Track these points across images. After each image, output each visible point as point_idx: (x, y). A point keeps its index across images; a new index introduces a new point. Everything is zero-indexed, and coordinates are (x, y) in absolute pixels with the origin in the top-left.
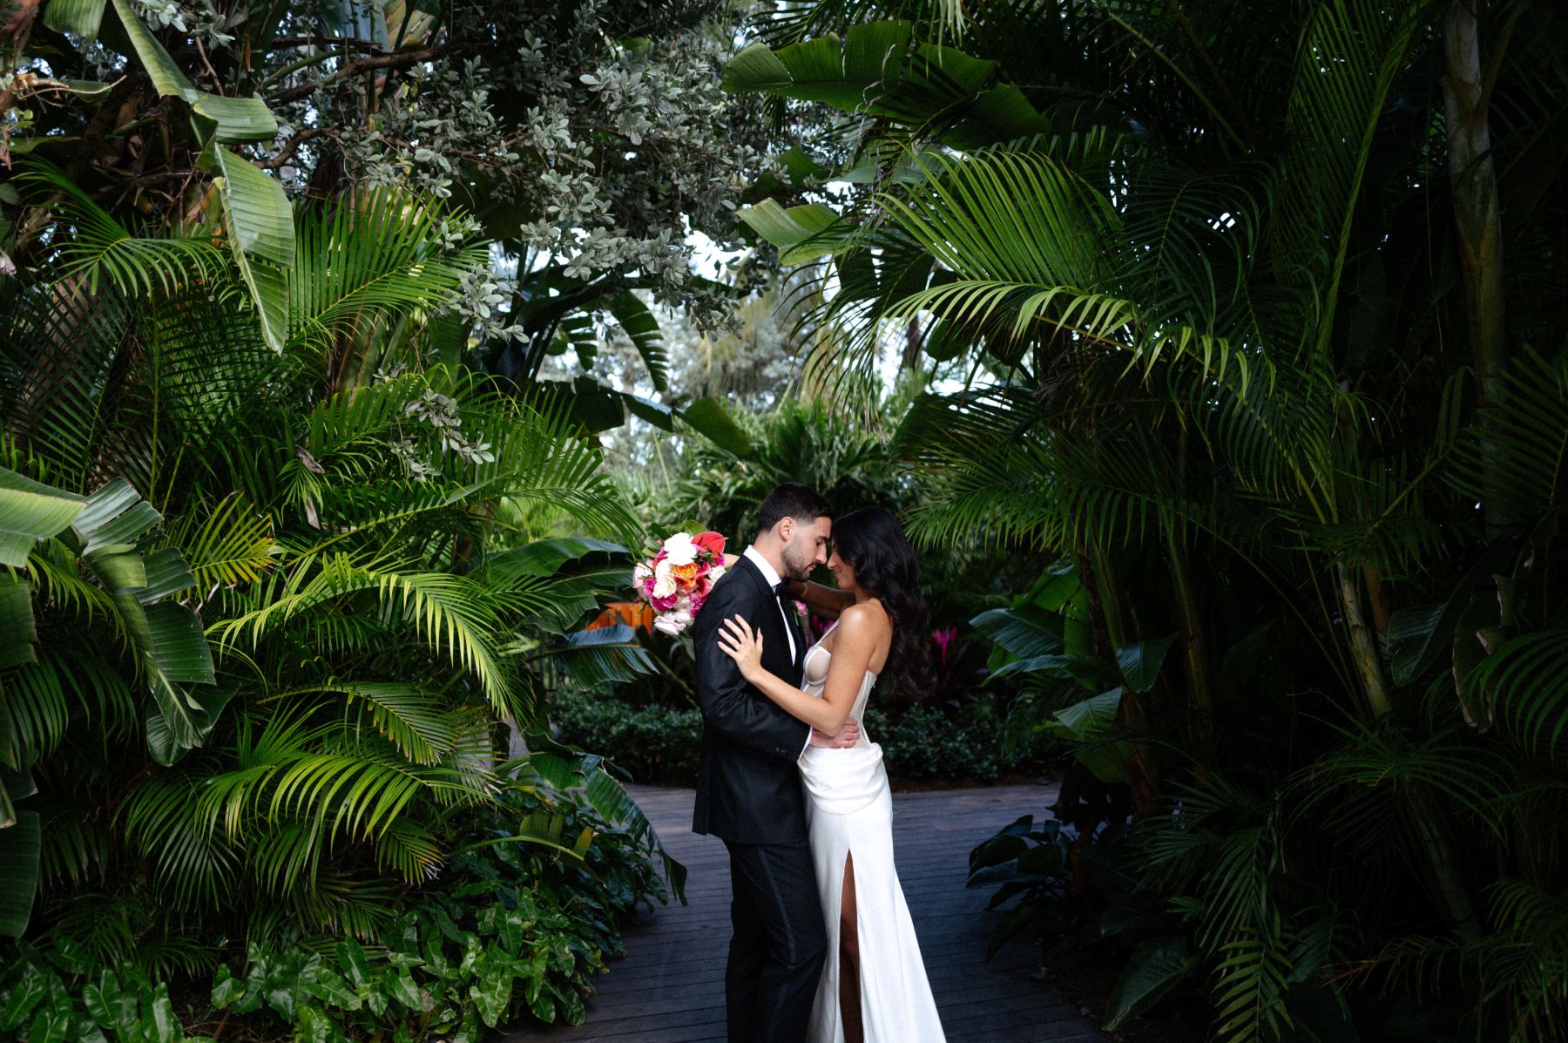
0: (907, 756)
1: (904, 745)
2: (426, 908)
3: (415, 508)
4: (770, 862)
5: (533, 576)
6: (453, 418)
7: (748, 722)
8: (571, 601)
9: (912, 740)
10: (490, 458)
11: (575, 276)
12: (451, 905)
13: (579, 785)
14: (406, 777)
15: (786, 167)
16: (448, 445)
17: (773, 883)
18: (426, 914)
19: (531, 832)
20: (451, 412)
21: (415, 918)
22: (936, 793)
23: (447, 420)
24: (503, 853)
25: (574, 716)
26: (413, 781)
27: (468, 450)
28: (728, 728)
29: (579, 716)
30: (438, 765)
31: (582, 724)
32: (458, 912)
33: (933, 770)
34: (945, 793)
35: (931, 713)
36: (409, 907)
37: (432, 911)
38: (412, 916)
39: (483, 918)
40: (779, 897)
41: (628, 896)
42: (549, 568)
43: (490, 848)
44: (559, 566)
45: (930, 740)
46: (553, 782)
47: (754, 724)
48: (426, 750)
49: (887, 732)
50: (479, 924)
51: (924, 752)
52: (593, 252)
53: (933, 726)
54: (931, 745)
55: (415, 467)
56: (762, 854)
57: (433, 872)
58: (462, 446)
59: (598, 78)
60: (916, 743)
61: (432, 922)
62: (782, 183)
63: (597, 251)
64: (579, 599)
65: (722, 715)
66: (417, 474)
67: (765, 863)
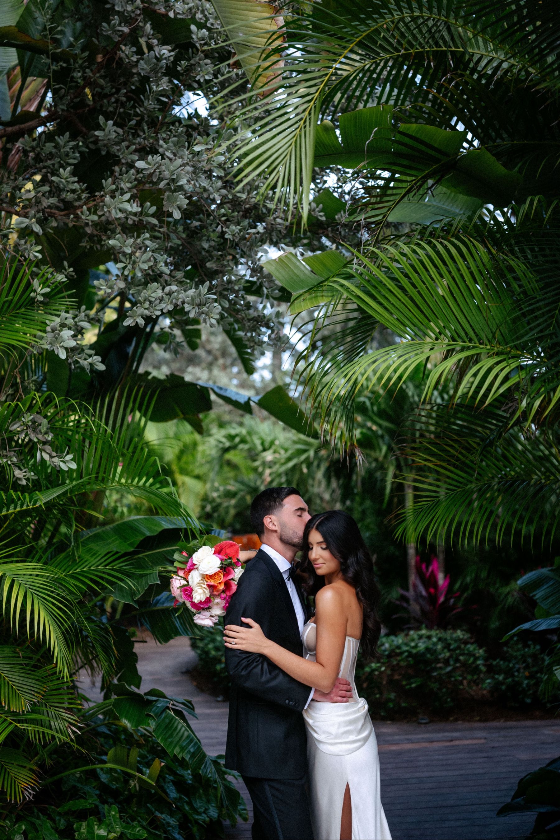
0: (503, 687)
1: (501, 678)
2: (34, 820)
3: (15, 508)
4: (273, 795)
5: (117, 553)
6: (46, 433)
7: (264, 679)
8: (142, 576)
9: (509, 673)
10: (74, 466)
11: (133, 324)
12: (57, 818)
13: (148, 725)
14: (5, 720)
15: (321, 206)
16: (41, 455)
17: (274, 811)
18: (33, 824)
19: (116, 761)
20: (44, 430)
21: (23, 827)
22: (529, 723)
23: (40, 436)
24: (104, 776)
25: (207, 645)
26: (11, 723)
27: (56, 460)
28: (248, 684)
29: (211, 646)
30: (28, 712)
31: (213, 653)
32: (62, 824)
33: (528, 701)
34: (538, 723)
35: (529, 646)
36: (19, 819)
37: (38, 822)
38: (20, 826)
39: (79, 829)
40: (277, 822)
41: (213, 813)
42: (131, 545)
43: (94, 771)
44: (137, 543)
45: (527, 674)
46: (129, 721)
47: (268, 681)
48: (19, 700)
49: (484, 665)
50: (76, 834)
51: (520, 684)
52: (148, 303)
53: (530, 660)
54: (527, 678)
55: (18, 473)
56: (267, 787)
57: (29, 795)
58: (51, 457)
59: (148, 163)
60: (513, 676)
61: (37, 831)
62: (318, 220)
63: (151, 302)
64: (146, 575)
65: (243, 673)
66: (20, 479)
67: (269, 795)
